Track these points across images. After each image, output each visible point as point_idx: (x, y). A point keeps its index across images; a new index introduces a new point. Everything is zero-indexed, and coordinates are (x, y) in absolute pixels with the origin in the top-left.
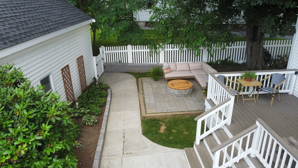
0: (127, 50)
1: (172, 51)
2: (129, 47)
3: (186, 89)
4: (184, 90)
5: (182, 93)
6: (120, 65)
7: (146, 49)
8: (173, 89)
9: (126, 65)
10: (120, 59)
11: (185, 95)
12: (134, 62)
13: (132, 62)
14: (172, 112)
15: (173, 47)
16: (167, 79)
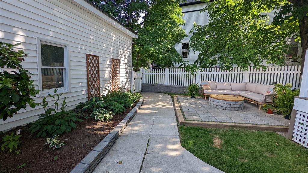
0: (164, 72)
1: (209, 74)
2: (167, 69)
3: (238, 101)
4: (235, 101)
5: (232, 105)
6: (156, 85)
7: (182, 72)
8: (219, 99)
9: (163, 86)
10: (157, 81)
11: (235, 109)
12: (170, 84)
13: (168, 84)
14: (225, 122)
15: (210, 70)
16: (207, 95)
